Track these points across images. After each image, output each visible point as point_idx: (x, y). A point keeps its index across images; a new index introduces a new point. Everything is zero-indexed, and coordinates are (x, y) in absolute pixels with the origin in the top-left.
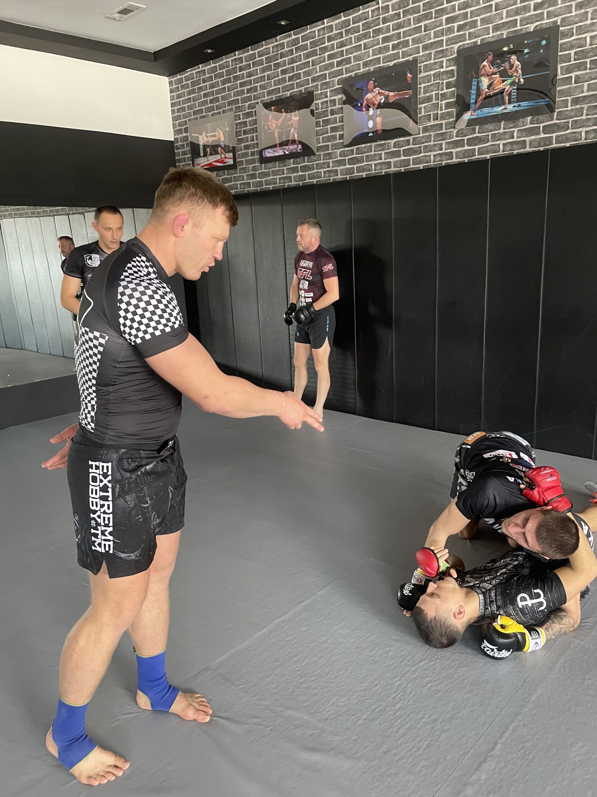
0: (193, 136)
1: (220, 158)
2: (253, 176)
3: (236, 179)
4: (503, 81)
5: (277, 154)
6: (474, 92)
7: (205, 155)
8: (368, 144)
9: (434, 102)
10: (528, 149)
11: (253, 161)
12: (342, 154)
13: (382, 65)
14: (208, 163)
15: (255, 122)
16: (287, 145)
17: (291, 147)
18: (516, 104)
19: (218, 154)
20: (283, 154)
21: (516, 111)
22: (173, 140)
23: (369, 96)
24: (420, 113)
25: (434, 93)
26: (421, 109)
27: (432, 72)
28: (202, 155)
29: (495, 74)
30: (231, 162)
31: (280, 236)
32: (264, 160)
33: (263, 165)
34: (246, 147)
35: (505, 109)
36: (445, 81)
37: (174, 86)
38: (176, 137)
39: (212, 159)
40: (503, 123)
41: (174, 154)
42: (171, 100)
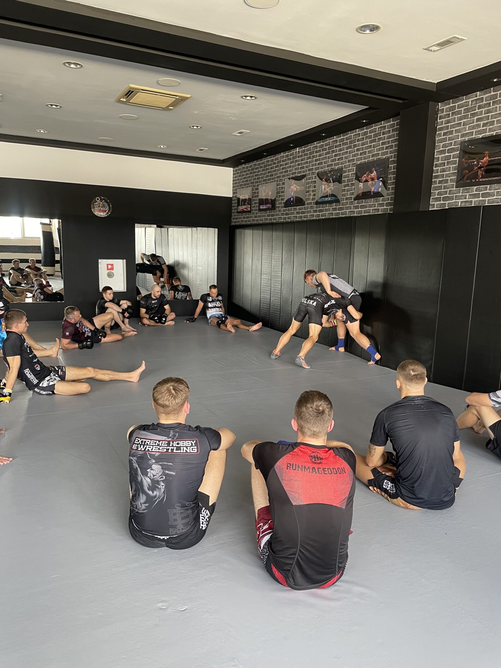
0: (238, 196)
1: (246, 207)
2: (256, 217)
3: (251, 217)
4: (328, 188)
5: (264, 208)
6: (320, 191)
7: (241, 205)
8: (291, 208)
9: (310, 193)
10: (334, 217)
11: (256, 210)
12: (284, 211)
13: (297, 175)
14: (242, 209)
15: (258, 193)
16: (267, 204)
17: (269, 205)
18: (331, 198)
19: (245, 205)
20: (265, 208)
21: (331, 200)
22: (232, 196)
23: (292, 187)
24: (306, 197)
25: (310, 189)
26: (306, 195)
27: (310, 181)
28: (240, 205)
29: (326, 184)
30: (249, 209)
31: (261, 246)
32: (260, 210)
33: (259, 212)
34: (255, 203)
35: (328, 199)
36: (314, 185)
37: (234, 172)
38: (234, 195)
39: (244, 207)
40: (328, 204)
41: (231, 203)
42: (233, 178)
